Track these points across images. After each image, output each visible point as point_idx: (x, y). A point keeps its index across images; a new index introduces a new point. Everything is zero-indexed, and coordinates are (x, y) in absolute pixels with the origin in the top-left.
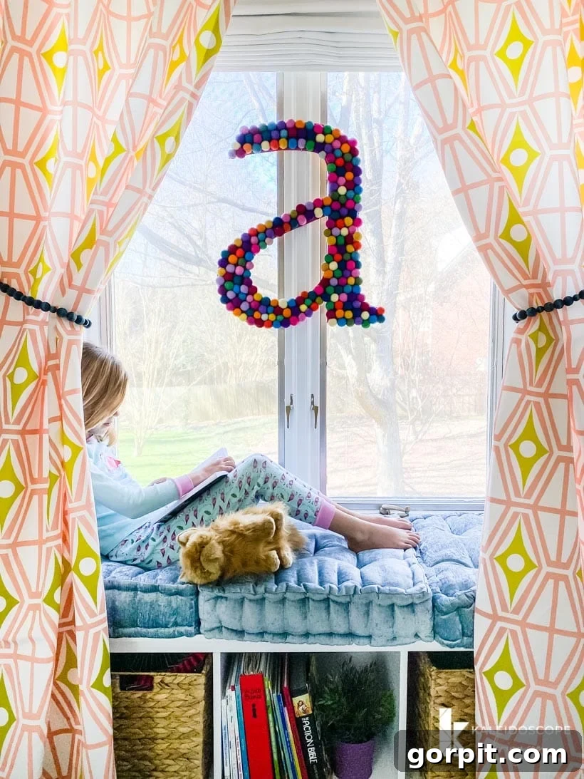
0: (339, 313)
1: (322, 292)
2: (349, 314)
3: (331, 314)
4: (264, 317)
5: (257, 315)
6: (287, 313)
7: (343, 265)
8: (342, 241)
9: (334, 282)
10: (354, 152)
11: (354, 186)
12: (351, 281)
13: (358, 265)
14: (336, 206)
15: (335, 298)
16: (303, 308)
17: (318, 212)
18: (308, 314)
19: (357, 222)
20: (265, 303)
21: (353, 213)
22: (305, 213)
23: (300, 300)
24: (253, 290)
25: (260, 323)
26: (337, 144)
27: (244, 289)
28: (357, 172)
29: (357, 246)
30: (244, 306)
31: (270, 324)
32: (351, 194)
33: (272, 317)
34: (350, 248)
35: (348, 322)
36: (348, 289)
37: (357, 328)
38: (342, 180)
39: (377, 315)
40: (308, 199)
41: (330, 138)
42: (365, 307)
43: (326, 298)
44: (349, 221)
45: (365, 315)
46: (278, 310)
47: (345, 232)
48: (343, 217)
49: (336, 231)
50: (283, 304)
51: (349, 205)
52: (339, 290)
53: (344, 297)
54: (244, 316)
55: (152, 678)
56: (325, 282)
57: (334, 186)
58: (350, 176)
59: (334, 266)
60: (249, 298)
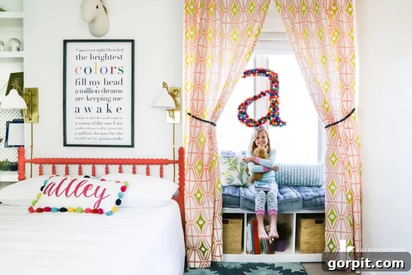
0: (273, 123)
1: (268, 117)
2: (276, 123)
3: (271, 123)
4: (251, 124)
5: (249, 123)
6: (258, 123)
7: (274, 109)
8: (274, 102)
9: (272, 114)
10: (277, 77)
11: (277, 86)
12: (277, 114)
13: (278, 109)
14: (272, 92)
15: (272, 118)
16: (262, 121)
17: (267, 94)
18: (264, 123)
19: (278, 97)
20: (251, 120)
21: (277, 94)
22: (263, 94)
23: (261, 119)
24: (247, 116)
25: (250, 126)
26: (272, 75)
27: (245, 116)
28: (278, 82)
29: (278, 103)
30: (245, 121)
31: (252, 126)
32: (276, 89)
33: (253, 124)
34: (276, 104)
35: (276, 126)
36: (276, 116)
37: (278, 127)
38: (274, 85)
39: (284, 123)
40: (264, 90)
41: (270, 73)
42: (280, 121)
43: (269, 118)
44: (276, 96)
45: (281, 124)
46: (255, 122)
47: (275, 99)
48: (274, 95)
49: (272, 99)
50: (256, 120)
51: (276, 92)
52: (273, 116)
53: (275, 118)
54: (245, 124)
55: (228, 221)
56: (269, 114)
57: (272, 86)
58: (276, 83)
59: (272, 109)
60: (247, 119)
